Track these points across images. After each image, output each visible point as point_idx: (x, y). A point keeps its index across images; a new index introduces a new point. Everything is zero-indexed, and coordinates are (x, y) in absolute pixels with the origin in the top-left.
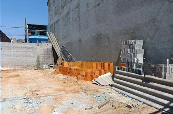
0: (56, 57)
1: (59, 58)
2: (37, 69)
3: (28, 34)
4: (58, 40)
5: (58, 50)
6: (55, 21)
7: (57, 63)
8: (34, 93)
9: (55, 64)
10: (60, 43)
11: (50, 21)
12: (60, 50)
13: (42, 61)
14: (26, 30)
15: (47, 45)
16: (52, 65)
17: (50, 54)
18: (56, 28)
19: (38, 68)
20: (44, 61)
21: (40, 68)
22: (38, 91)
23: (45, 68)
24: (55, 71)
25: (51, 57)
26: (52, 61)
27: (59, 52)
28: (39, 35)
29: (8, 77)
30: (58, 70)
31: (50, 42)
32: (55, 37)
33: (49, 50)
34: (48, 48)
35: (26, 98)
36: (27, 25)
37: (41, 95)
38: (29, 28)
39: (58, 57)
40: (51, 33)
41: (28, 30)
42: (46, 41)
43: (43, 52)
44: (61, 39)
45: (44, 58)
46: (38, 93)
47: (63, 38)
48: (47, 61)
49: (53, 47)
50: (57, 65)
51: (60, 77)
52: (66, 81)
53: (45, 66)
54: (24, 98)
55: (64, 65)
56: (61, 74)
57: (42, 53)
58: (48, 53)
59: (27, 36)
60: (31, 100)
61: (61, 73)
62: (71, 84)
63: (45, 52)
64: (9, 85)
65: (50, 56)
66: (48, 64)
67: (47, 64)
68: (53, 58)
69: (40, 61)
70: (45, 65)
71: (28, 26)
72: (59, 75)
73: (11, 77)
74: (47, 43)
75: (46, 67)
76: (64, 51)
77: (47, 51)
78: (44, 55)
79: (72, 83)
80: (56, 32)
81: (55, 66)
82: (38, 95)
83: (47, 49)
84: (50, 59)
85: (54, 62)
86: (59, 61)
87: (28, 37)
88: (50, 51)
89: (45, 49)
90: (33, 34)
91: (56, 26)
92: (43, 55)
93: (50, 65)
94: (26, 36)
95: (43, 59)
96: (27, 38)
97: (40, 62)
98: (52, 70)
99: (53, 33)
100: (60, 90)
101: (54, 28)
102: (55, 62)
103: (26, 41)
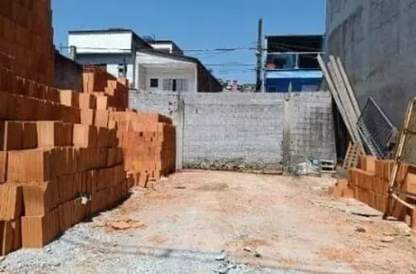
0: (342, 139)
1: (353, 143)
2: (281, 174)
3: (266, 66)
4: (353, 81)
5: (351, 116)
6: (345, 18)
7: (344, 158)
8: (248, 248)
9: (340, 162)
10: (361, 90)
11: (330, 18)
12: (359, 114)
13: (296, 148)
14: (259, 56)
15: (314, 98)
16: (329, 164)
17: (324, 127)
18: (348, 38)
19: (283, 170)
20: (304, 149)
21: (290, 171)
22: (263, 243)
23: (305, 171)
24: (337, 184)
25: (327, 137)
26: (328, 150)
27: (356, 120)
28: (297, 68)
29: (199, 189)
30: (344, 183)
31: (327, 88)
32: (343, 72)
33: (322, 114)
34: (317, 108)
35: (223, 260)
36: (263, 38)
37: (268, 258)
38: (270, 49)
39: (350, 138)
40: (332, 58)
41: (265, 54)
42: (316, 87)
43: (302, 120)
44: (364, 78)
45: (304, 142)
46: (260, 250)
47: (372, 74)
48: (314, 150)
49: (334, 104)
50: (344, 166)
51: (348, 210)
52: (365, 227)
53: (306, 167)
54: (219, 257)
55: (365, 169)
56: (352, 200)
57: (299, 123)
58: (317, 123)
59: (262, 73)
60: (235, 267)
61: (354, 197)
62: (383, 241)
63: (308, 121)
64: (193, 211)
65: (324, 135)
66: (315, 161)
67: (312, 161)
68: (334, 143)
69: (291, 148)
70: (304, 164)
71: (268, 41)
72: (345, 199)
73: (206, 188)
74: (317, 90)
75: (310, 171)
76: (371, 119)
77: (314, 117)
78: (305, 129)
79: (386, 239)
80: (349, 55)
81: (339, 168)
82: (258, 256)
83: (314, 111)
84: (324, 144)
85: (335, 155)
86: (353, 151)
87: (265, 75)
88: (325, 117)
89: (310, 110)
90: (280, 64)
91: (348, 33)
92: (301, 132)
93: (324, 163)
94: (258, 72)
95: (301, 143)
96: (262, 78)
97: (293, 153)
98: (327, 181)
99: (338, 59)
100: (334, 256)
101: (341, 40)
102: (338, 156)
103: (258, 88)
